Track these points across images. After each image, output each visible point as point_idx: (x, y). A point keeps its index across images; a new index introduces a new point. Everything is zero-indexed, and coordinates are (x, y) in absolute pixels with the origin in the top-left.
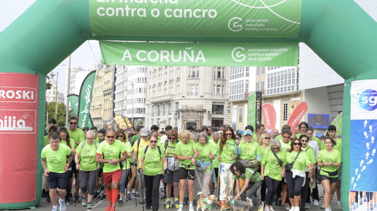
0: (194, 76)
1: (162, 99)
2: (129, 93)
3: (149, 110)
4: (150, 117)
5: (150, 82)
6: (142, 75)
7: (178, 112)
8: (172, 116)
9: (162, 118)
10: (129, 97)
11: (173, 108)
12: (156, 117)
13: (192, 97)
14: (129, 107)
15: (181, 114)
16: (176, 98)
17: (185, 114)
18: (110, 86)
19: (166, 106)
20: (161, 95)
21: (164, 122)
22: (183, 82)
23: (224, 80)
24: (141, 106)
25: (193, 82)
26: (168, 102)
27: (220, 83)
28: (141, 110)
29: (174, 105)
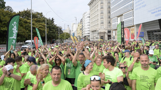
0: (102, 23)
1: (94, 30)
2: (86, 29)
3: (91, 33)
4: (91, 35)
5: (91, 26)
6: (88, 24)
7: (98, 33)
8: (97, 35)
9: (94, 35)
10: (86, 30)
11: (97, 32)
12: (92, 35)
13: (102, 29)
14: (86, 33)
15: (99, 34)
16: (97, 30)
17: (100, 34)
18: (81, 27)
19: (95, 32)
20: (94, 29)
21: (95, 36)
22: (99, 25)
23: (111, 24)
24: (89, 32)
25: (102, 25)
26: (95, 31)
27: (110, 25)
28: (89, 33)
29: (97, 31)
